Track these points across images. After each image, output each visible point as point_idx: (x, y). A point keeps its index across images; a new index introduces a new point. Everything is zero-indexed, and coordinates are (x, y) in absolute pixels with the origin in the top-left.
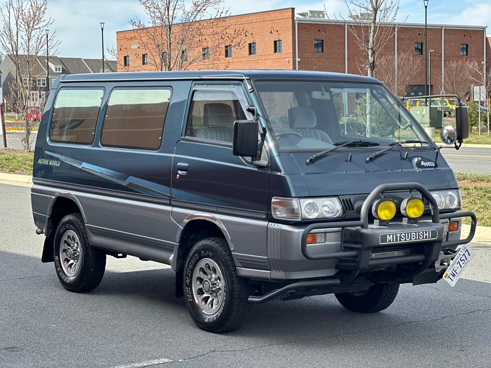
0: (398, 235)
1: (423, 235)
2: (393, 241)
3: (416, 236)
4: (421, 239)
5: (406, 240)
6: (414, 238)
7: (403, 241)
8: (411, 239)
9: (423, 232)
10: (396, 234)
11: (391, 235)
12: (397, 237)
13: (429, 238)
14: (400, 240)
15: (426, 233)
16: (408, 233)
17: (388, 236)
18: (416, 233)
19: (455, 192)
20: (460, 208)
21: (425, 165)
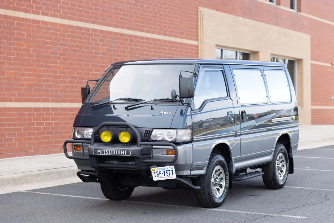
0: (104, 151)
1: (120, 152)
2: (101, 153)
3: (115, 152)
4: (119, 155)
5: (109, 154)
6: (114, 153)
7: (107, 154)
8: (112, 154)
9: (120, 151)
10: (103, 150)
11: (100, 150)
12: (103, 151)
13: (125, 154)
14: (105, 154)
15: (122, 151)
16: (110, 150)
17: (98, 150)
18: (115, 151)
19: (175, 131)
20: (175, 141)
21: (163, 113)
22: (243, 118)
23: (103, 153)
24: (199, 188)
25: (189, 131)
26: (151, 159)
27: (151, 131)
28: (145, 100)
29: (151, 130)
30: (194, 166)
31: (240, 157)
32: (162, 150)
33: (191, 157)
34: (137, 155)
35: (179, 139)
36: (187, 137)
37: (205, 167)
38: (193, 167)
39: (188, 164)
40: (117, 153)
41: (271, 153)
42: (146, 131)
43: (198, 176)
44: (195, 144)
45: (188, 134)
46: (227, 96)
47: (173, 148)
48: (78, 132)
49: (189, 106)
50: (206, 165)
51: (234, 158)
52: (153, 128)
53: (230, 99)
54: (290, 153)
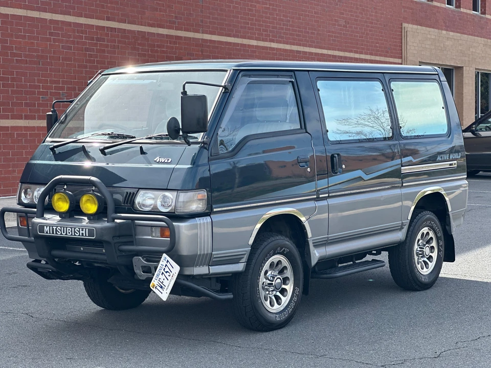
0: (55, 228)
1: (79, 231)
2: (50, 233)
3: (72, 231)
4: (77, 236)
5: (61, 234)
6: (69, 233)
7: (59, 234)
8: (66, 234)
9: (79, 229)
10: (52, 227)
11: (48, 227)
12: (53, 229)
13: (86, 236)
14: (56, 233)
15: (82, 230)
16: (64, 227)
17: (45, 227)
18: (71, 228)
19: (175, 193)
20: (175, 213)
21: (158, 161)
22: (335, 167)
23: (53, 233)
24: (230, 296)
25: (203, 194)
26: (133, 245)
27: (135, 193)
28: (135, 137)
29: (135, 191)
30: (215, 258)
31: (328, 237)
32: (154, 229)
33: (208, 239)
34: (106, 238)
35: (182, 210)
36: (199, 204)
37: (243, 258)
38: (214, 260)
39: (200, 255)
40: (74, 234)
41: (402, 228)
42: (127, 193)
43: (231, 275)
44: (216, 218)
45: (200, 200)
46: (299, 127)
47: (167, 226)
48: (26, 193)
49: (206, 148)
50: (245, 254)
51: (313, 240)
52: (139, 189)
53: (307, 132)
54: (448, 225)
